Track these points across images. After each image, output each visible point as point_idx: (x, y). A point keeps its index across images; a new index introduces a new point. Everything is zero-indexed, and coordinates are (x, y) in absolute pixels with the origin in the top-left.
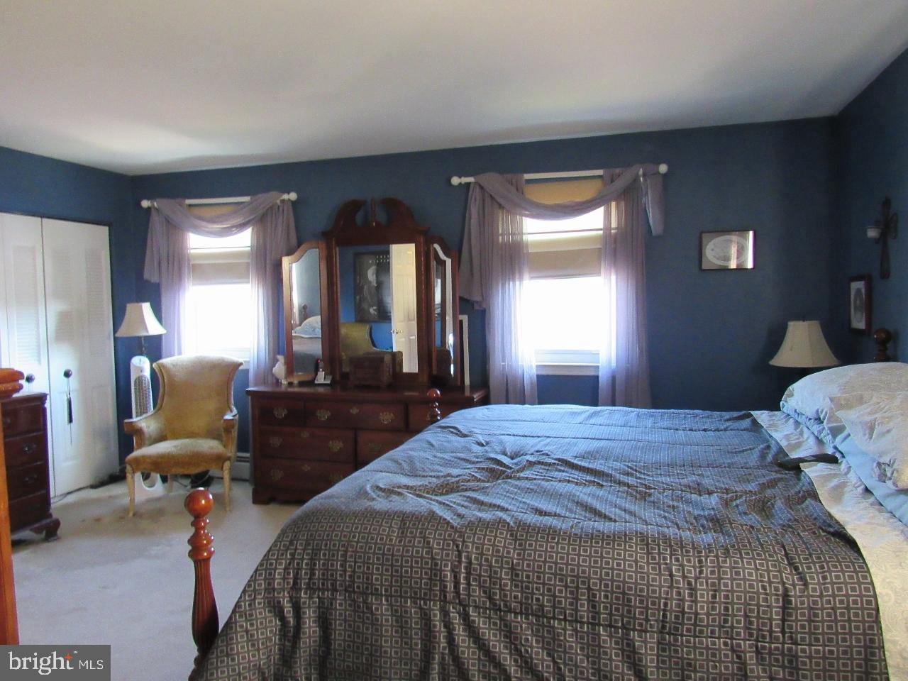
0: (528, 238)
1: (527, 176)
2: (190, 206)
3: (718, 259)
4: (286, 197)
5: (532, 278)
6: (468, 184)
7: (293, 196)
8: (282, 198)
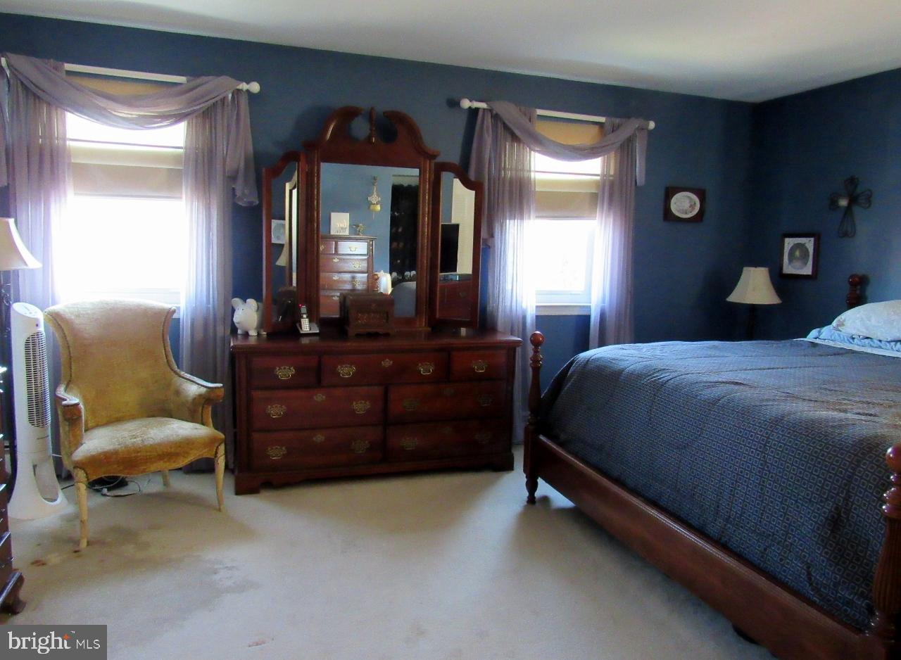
0: (535, 176)
1: (540, 112)
2: (69, 73)
3: (678, 211)
4: (244, 86)
5: (537, 217)
6: (477, 110)
7: (255, 87)
8: (238, 87)
